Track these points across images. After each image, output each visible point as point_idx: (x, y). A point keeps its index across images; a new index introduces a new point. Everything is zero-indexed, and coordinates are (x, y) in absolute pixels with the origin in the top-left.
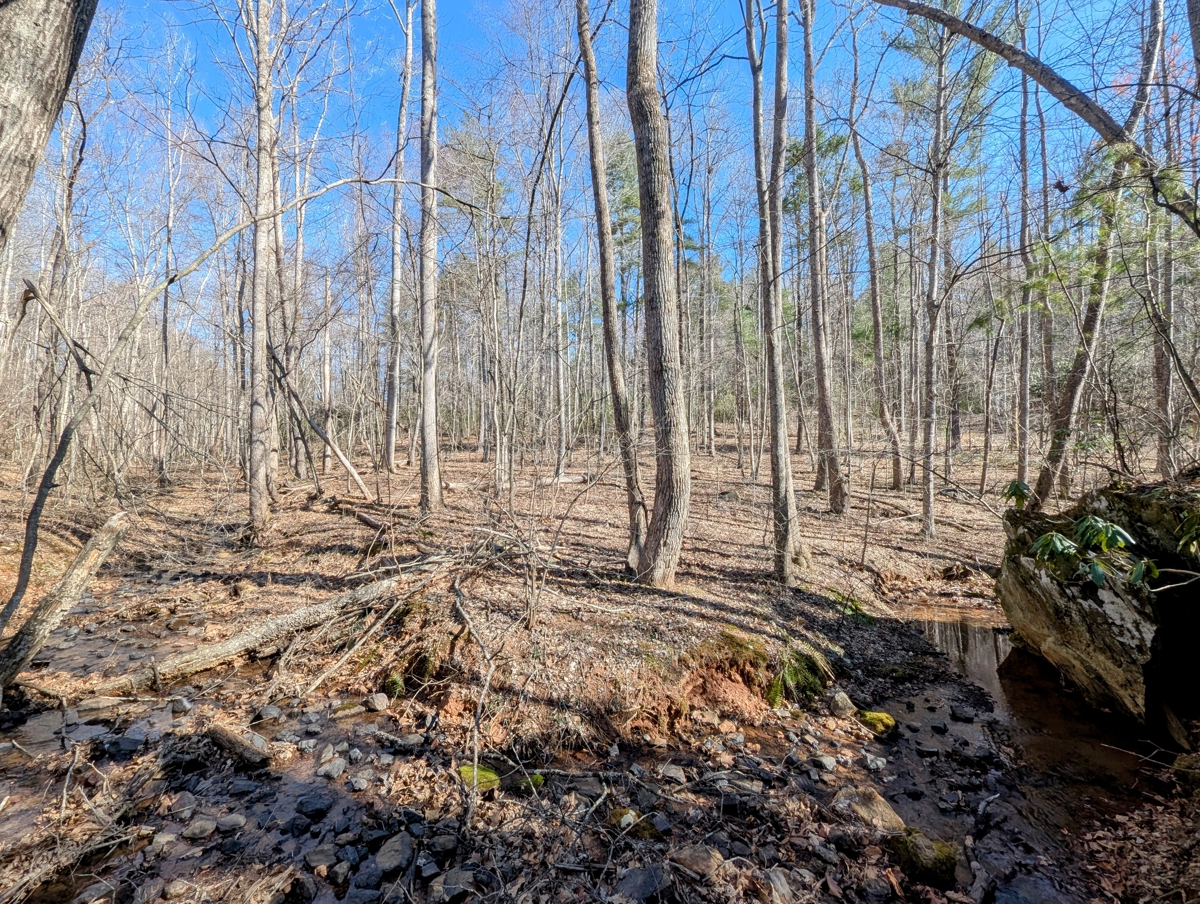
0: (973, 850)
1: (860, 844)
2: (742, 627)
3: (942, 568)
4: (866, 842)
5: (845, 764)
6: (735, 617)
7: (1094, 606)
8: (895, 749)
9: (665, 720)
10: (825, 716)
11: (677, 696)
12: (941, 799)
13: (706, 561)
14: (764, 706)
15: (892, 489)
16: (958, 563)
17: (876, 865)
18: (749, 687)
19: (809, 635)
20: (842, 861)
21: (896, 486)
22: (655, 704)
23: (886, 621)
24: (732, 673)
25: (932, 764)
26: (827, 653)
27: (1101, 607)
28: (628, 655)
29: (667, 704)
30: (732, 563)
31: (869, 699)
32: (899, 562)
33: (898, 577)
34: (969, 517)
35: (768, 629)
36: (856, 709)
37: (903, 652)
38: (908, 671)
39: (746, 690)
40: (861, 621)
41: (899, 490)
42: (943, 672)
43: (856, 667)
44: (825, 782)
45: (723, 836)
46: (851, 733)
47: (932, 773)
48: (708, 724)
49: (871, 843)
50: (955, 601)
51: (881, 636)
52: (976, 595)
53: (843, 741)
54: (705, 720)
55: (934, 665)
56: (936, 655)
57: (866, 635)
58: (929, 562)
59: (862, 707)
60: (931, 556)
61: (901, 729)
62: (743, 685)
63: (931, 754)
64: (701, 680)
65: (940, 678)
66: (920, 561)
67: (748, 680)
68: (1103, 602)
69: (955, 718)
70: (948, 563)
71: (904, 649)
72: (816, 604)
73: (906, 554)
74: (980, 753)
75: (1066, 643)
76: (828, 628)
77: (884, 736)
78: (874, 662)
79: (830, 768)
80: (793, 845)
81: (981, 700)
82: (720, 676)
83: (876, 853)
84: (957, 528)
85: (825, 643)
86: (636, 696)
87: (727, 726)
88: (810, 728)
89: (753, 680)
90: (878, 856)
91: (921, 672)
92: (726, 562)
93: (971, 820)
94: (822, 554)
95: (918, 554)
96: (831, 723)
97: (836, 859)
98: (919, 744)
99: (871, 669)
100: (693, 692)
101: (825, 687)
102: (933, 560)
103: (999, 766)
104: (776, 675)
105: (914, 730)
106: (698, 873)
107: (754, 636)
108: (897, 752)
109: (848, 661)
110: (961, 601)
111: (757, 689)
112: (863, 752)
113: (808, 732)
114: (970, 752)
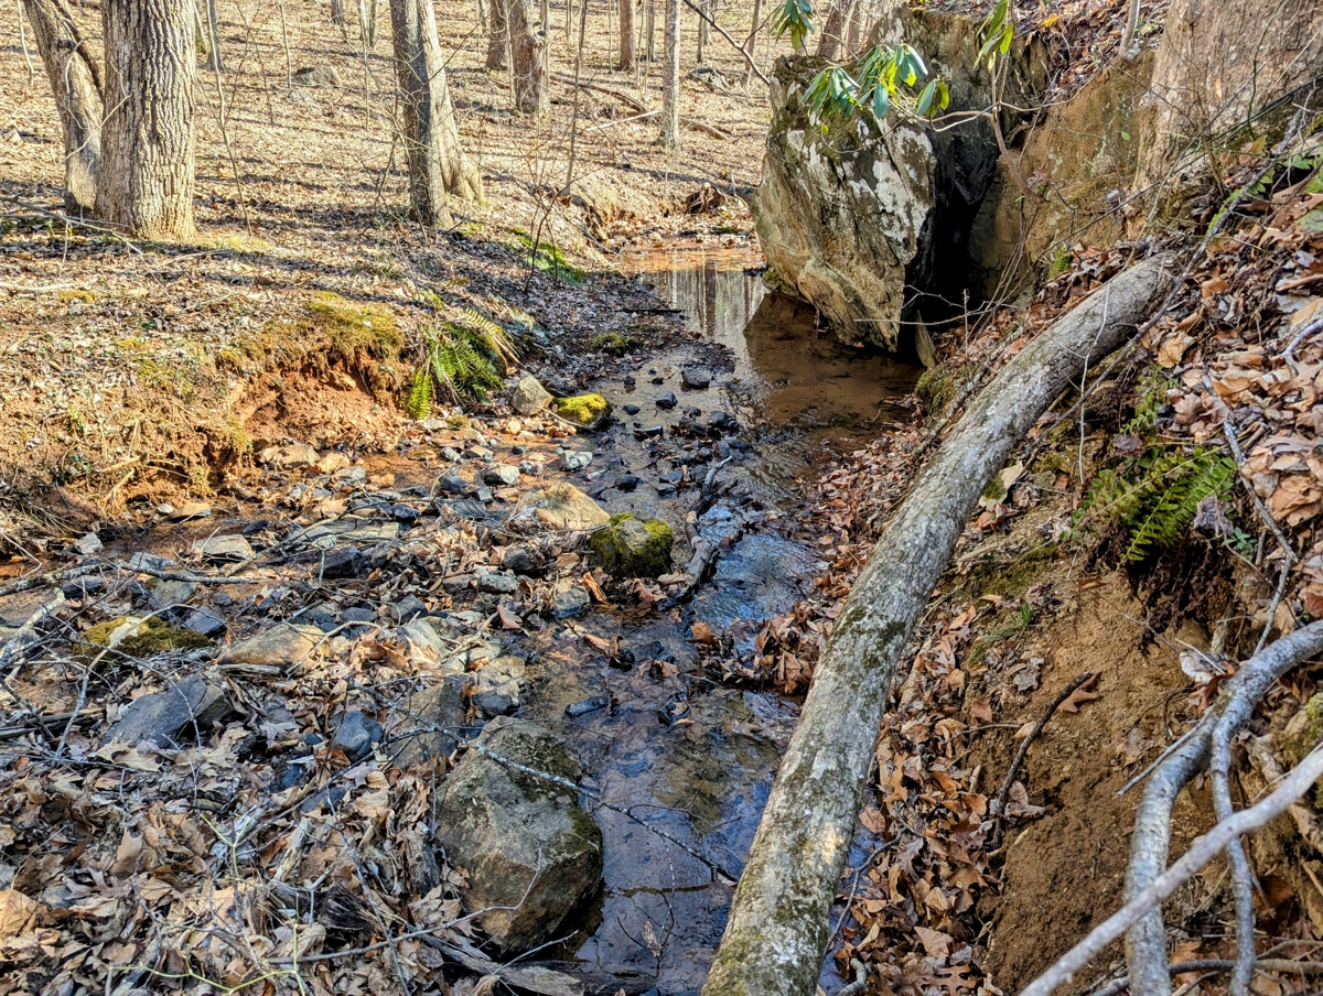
0: (695, 526)
1: (548, 557)
2: (347, 294)
3: (685, 195)
4: (557, 551)
5: (533, 472)
6: (332, 280)
7: (867, 188)
8: (606, 437)
9: (200, 473)
10: (505, 416)
11: (222, 424)
12: (662, 481)
13: (271, 196)
14: (400, 419)
15: (618, 69)
16: (707, 185)
17: (570, 574)
18: (371, 393)
19: (477, 300)
20: (523, 585)
21: (624, 65)
22: (173, 447)
23: (601, 276)
24: (336, 373)
25: (653, 445)
26: (506, 323)
27: (873, 188)
28: (92, 368)
29: (199, 443)
30: (329, 199)
31: (572, 383)
32: (626, 189)
33: (622, 214)
34: (727, 116)
35: (399, 292)
36: (551, 397)
37: (624, 314)
38: (628, 338)
39: (366, 401)
40: (561, 277)
41: (629, 70)
42: (677, 334)
43: (553, 341)
44: (501, 500)
45: (328, 608)
46: (543, 432)
47: (653, 455)
48: (296, 464)
49: (564, 550)
50: (699, 241)
51: (593, 296)
52: (727, 231)
53: (531, 445)
54: (287, 460)
55: (667, 327)
56: (668, 313)
57: (570, 297)
58: (668, 187)
59: (558, 393)
60: (671, 177)
61: (615, 413)
62: (357, 393)
63: (652, 434)
64: (273, 395)
65: (671, 341)
66: (656, 185)
67: (367, 383)
68: (877, 181)
69: (688, 386)
70: (695, 187)
71: (625, 310)
72: (489, 255)
73: (635, 175)
74: (714, 419)
75: (828, 262)
76: (508, 290)
77: (592, 426)
78: (581, 333)
79: (510, 482)
80: (446, 587)
81: (721, 358)
82: (313, 382)
83: (570, 560)
84: (711, 133)
85: (505, 311)
86: (126, 440)
87: (331, 461)
88: (480, 437)
89: (376, 380)
90: (575, 563)
91: (647, 337)
92: (316, 197)
93: (697, 494)
94: (500, 179)
95: (654, 174)
96: (514, 425)
97: (514, 585)
98: (637, 426)
99: (576, 342)
100: (259, 415)
101: (504, 376)
102: (674, 183)
103: (734, 429)
104: (418, 365)
105: (633, 411)
106: (276, 665)
107: (371, 307)
108: (608, 441)
109: (542, 334)
110: (707, 240)
111: (385, 395)
112: (561, 451)
113: (475, 441)
114: (702, 421)
